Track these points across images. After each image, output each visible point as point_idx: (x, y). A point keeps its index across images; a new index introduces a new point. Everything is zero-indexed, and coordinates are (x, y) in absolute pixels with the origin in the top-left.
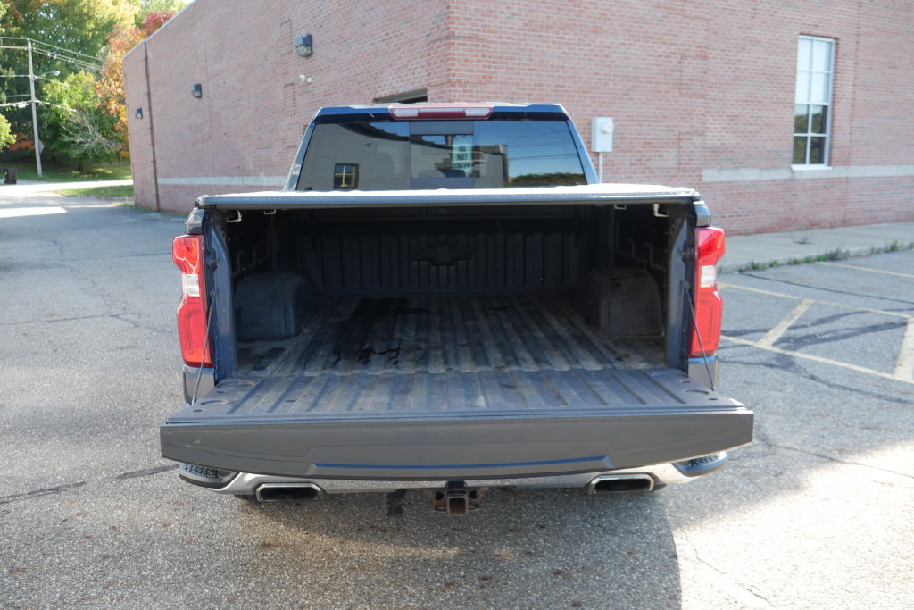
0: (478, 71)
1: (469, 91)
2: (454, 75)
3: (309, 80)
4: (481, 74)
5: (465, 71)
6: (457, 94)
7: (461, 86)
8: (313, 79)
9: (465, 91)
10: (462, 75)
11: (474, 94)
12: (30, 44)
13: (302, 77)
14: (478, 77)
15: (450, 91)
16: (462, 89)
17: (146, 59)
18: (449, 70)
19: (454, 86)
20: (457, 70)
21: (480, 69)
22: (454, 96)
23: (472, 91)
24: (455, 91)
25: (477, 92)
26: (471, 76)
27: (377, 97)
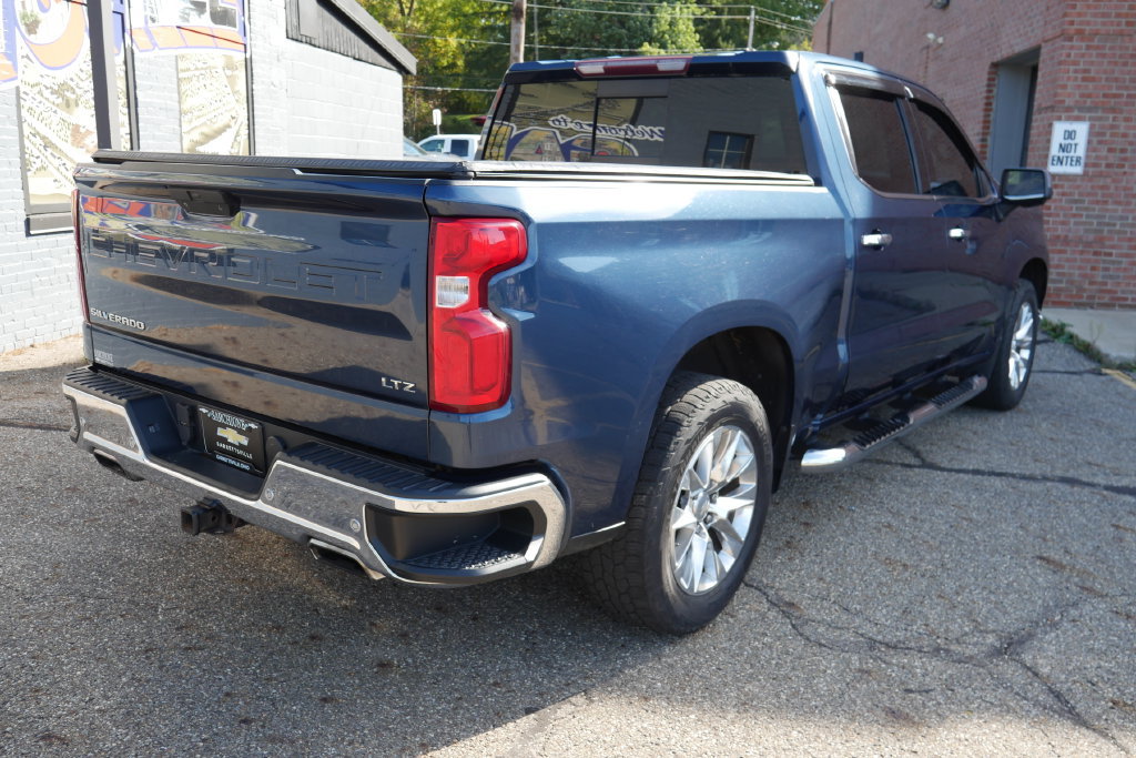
0: (1118, 15)
1: (1098, 48)
2: (1072, 23)
3: (940, 40)
4: (1124, 20)
5: (1095, 15)
6: (1073, 52)
7: (1082, 40)
8: (944, 39)
9: (1088, 47)
10: (1088, 23)
11: (1107, 51)
12: (753, 13)
13: (931, 36)
14: (1119, 24)
15: (1063, 47)
16: (1084, 44)
17: (830, 23)
18: (1065, 15)
19: (1070, 39)
20: (1079, 15)
21: (1125, 11)
22: (1069, 55)
23: (1104, 48)
24: (1072, 48)
25: (1111, 48)
26: (1104, 24)
27: (995, 60)
